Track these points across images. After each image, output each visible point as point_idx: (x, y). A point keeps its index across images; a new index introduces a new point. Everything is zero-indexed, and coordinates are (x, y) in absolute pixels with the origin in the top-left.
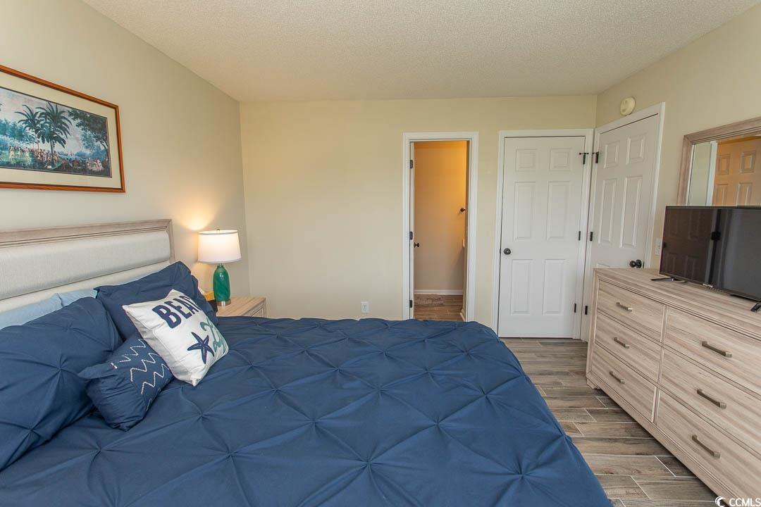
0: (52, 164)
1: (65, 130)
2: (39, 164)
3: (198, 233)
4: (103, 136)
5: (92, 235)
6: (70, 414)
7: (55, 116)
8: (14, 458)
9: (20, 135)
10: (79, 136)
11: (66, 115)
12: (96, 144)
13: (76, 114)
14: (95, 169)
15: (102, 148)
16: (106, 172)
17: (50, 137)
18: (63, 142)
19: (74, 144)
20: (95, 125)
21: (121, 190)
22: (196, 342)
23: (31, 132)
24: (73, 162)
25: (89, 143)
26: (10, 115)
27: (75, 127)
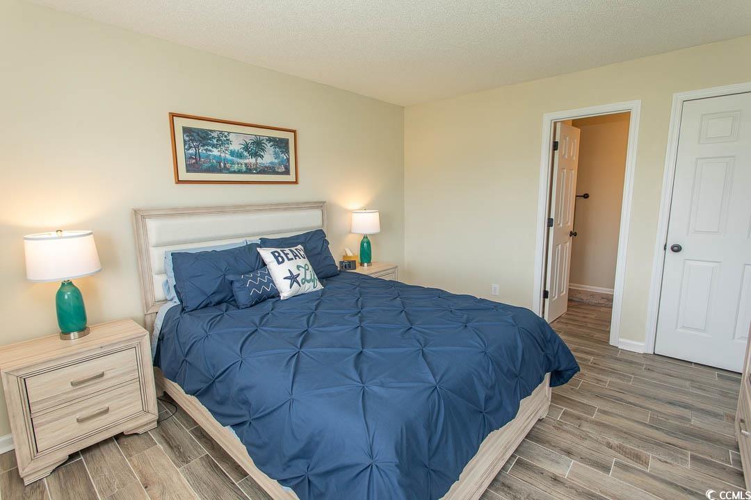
0: (256, 170)
1: (263, 150)
2: (249, 171)
3: (352, 212)
4: (287, 151)
5: (271, 210)
6: (227, 297)
7: (258, 143)
8: (201, 306)
9: (240, 156)
10: (271, 152)
11: (264, 141)
12: (281, 155)
13: (270, 140)
14: (280, 171)
15: (285, 157)
16: (287, 172)
17: (255, 155)
18: (262, 157)
19: (268, 158)
20: (282, 144)
21: (296, 182)
22: (289, 275)
23: (246, 154)
24: (267, 168)
25: (276, 155)
26: (236, 146)
27: (269, 147)
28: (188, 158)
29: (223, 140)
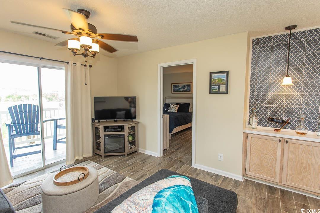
0: (184, 91)
2: (182, 91)
7: (184, 86)
9: (181, 89)
13: (187, 85)
14: (188, 91)
15: (190, 88)
16: (190, 91)
17: (183, 88)
19: (186, 89)
20: (189, 86)
21: (192, 93)
25: (188, 88)
26: (180, 87)
27: (186, 87)
28: (173, 90)
29: (178, 86)
